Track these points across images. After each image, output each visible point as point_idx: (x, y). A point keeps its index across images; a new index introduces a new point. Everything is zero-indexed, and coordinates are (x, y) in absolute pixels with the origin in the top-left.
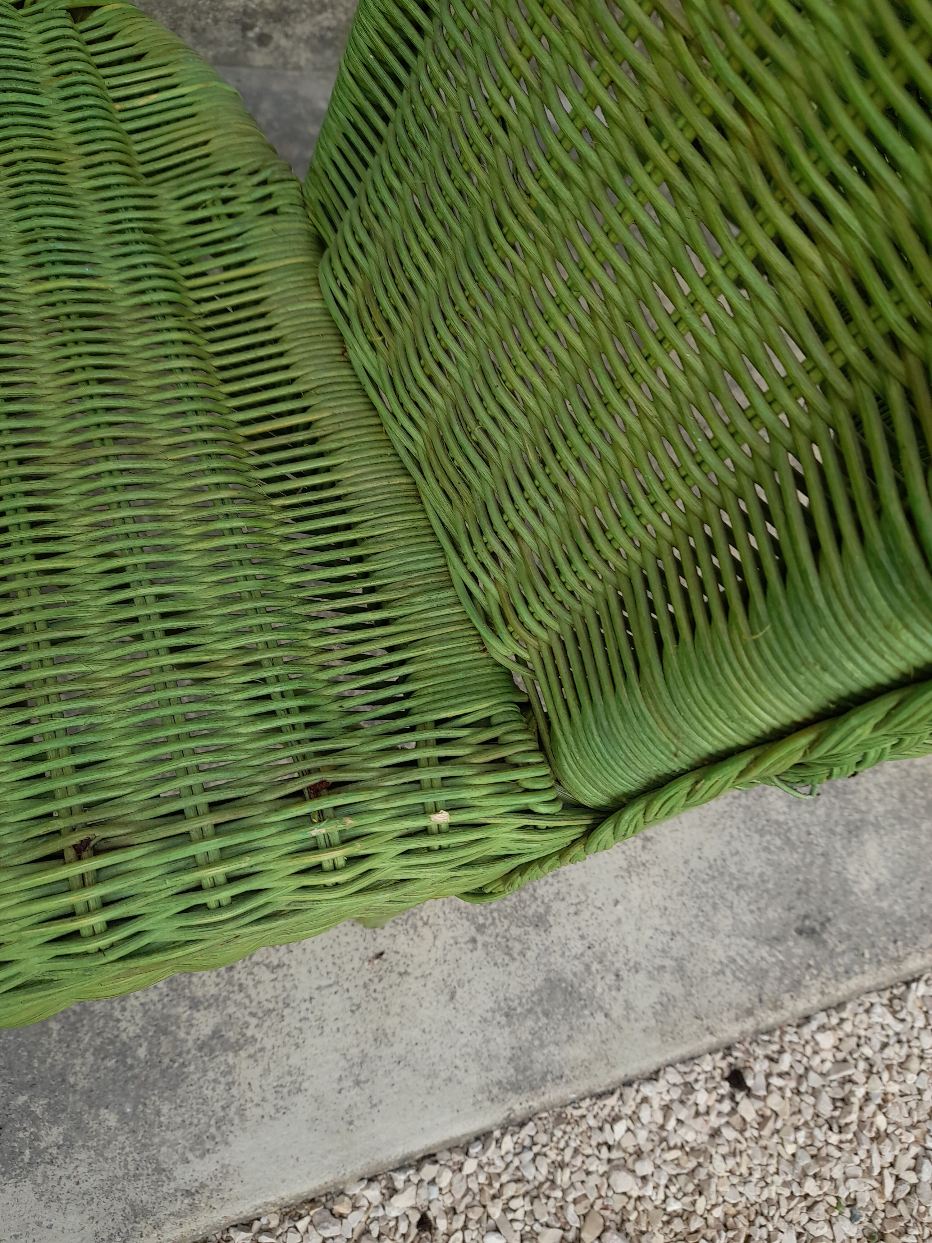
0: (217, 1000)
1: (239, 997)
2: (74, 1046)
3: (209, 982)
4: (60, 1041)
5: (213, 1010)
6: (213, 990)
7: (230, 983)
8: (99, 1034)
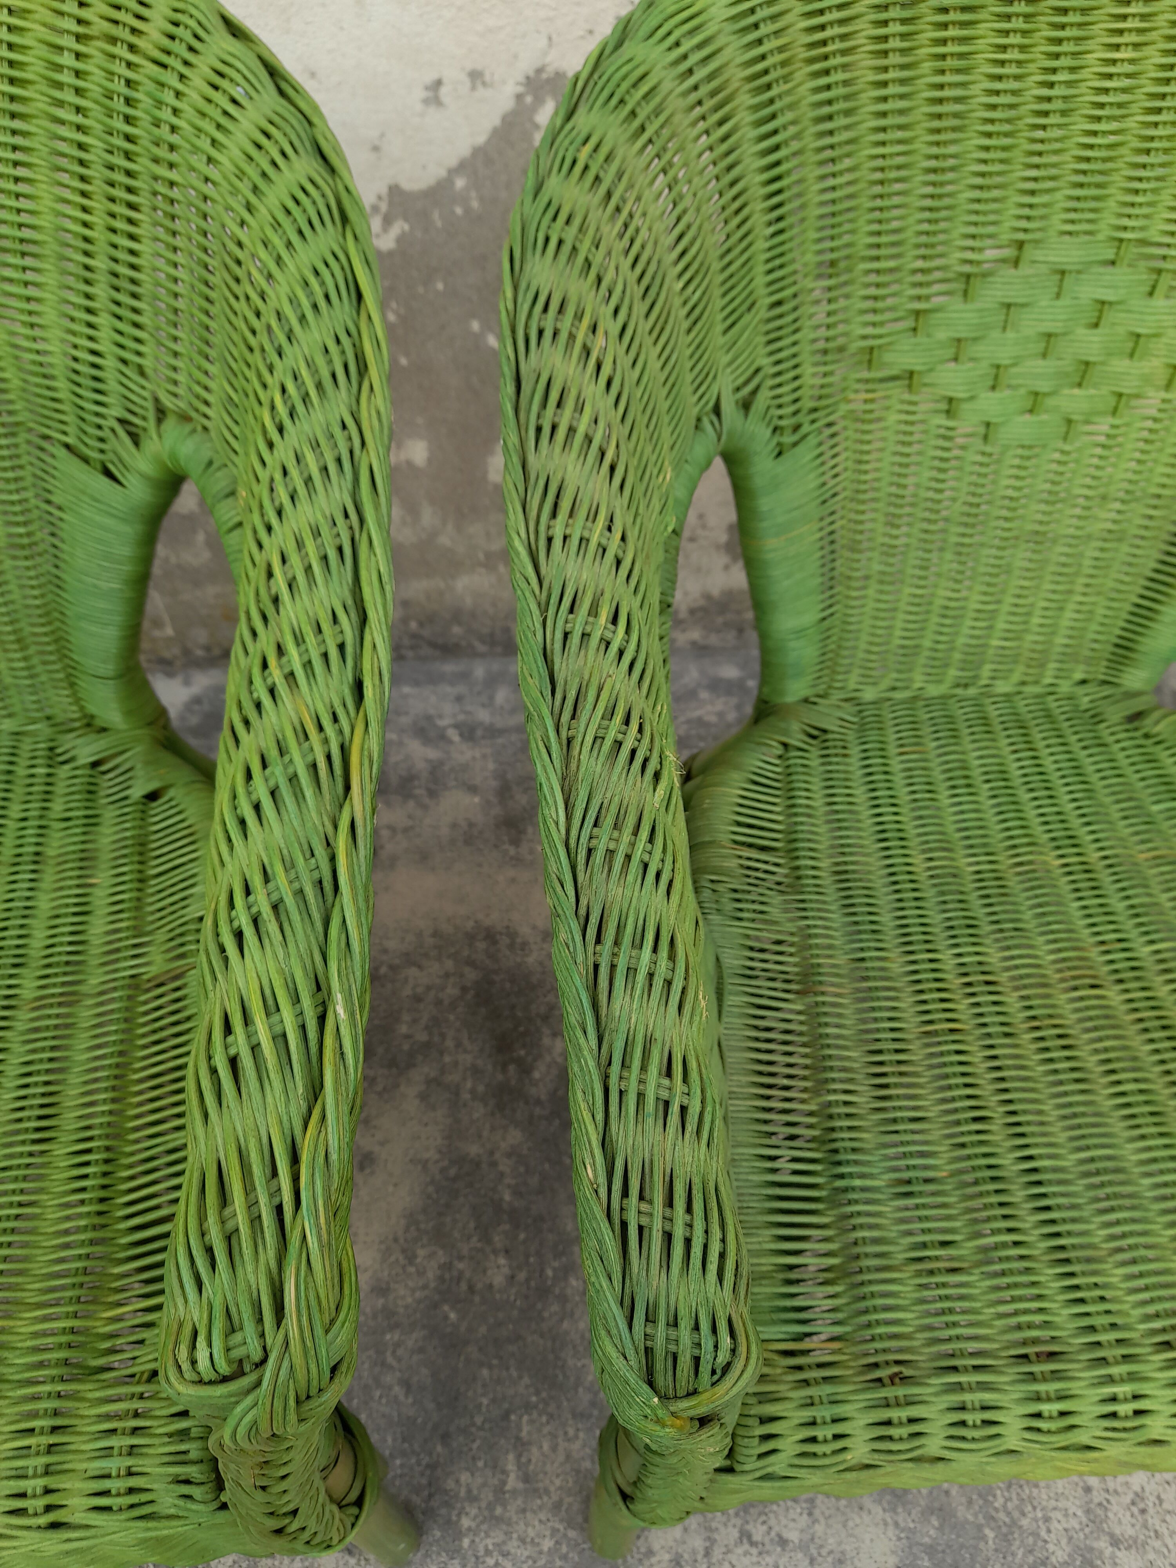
0: (1135, 1542)
1: (1157, 1544)
2: (1010, 1558)
3: (1124, 1521)
4: (996, 1550)
5: (1133, 1551)
6: (1130, 1532)
7: (1145, 1526)
8: (1031, 1552)
